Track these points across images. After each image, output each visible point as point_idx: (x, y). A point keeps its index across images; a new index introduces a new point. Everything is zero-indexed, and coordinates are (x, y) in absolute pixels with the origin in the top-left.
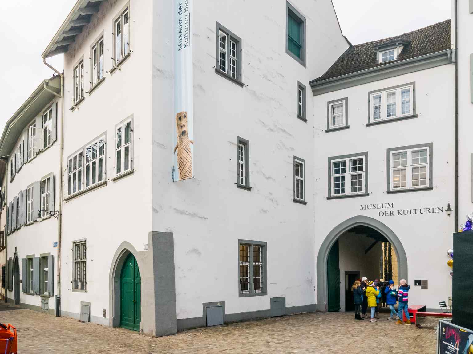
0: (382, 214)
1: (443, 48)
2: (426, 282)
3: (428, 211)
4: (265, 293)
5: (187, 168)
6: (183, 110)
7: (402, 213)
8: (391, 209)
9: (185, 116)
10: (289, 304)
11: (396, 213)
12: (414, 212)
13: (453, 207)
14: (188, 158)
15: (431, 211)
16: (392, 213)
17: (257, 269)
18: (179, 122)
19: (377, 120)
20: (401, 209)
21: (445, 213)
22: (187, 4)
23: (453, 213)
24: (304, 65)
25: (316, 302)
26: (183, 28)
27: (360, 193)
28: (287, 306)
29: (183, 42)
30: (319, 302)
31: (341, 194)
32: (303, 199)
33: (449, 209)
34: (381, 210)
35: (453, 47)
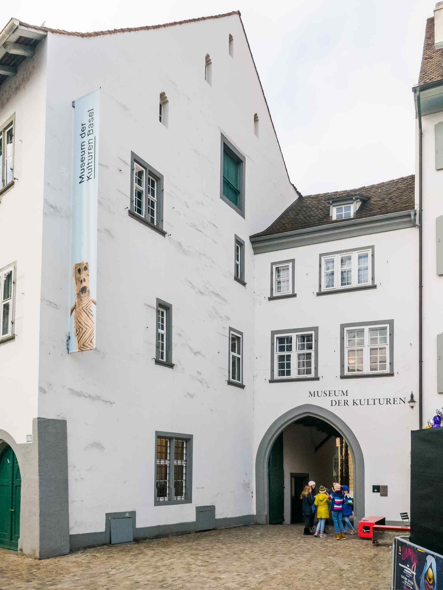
0: (334, 403)
1: (406, 208)
2: (386, 488)
3: (388, 401)
4: (188, 500)
5: (88, 335)
6: (84, 260)
7: (358, 402)
8: (345, 398)
9: (86, 268)
10: (219, 515)
11: (350, 403)
12: (371, 402)
13: (417, 398)
14: (89, 322)
15: (392, 402)
16: (346, 403)
17: (179, 470)
18: (78, 275)
19: (330, 289)
20: (357, 398)
21: (408, 405)
22: (91, 125)
23: (417, 405)
24: (243, 215)
25: (254, 513)
26: (86, 156)
27: (308, 376)
28: (218, 516)
29: (86, 174)
30: (258, 512)
31: (285, 377)
32: (240, 381)
33: (412, 400)
34: (333, 398)
35: (417, 207)
